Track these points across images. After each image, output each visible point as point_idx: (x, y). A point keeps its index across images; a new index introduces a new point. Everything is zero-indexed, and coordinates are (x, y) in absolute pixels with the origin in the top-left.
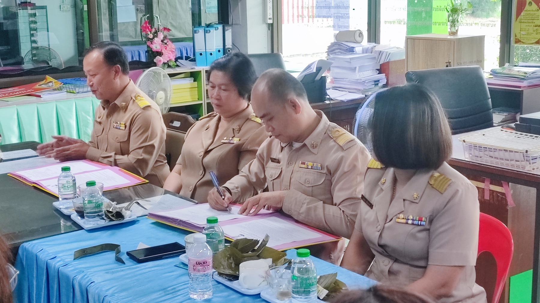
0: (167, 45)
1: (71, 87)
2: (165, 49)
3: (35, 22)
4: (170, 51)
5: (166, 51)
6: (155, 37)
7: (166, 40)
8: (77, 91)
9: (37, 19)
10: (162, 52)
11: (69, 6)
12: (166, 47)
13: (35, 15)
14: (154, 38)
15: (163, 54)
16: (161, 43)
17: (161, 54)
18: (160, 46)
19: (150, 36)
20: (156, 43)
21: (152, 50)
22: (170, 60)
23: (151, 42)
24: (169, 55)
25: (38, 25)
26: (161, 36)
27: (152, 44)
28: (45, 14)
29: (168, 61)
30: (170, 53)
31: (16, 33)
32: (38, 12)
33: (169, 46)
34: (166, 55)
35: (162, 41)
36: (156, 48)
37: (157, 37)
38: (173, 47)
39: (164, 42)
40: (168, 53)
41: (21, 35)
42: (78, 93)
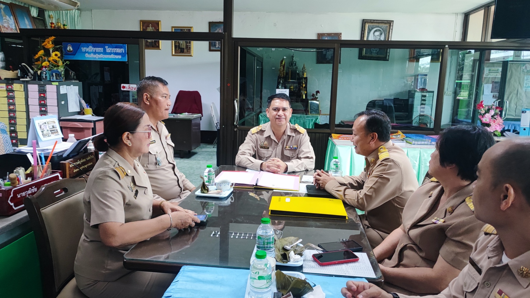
0: (496, 119)
1: (410, 140)
2: (493, 122)
3: (425, 100)
4: (498, 124)
5: (494, 124)
6: (487, 113)
7: (496, 116)
8: (413, 143)
9: (427, 98)
10: (490, 125)
11: (451, 93)
12: (494, 121)
13: (425, 96)
14: (485, 113)
15: (490, 126)
16: (491, 117)
17: (489, 126)
18: (489, 119)
19: (483, 112)
20: (486, 117)
21: (482, 122)
22: (496, 131)
23: (483, 116)
24: (496, 127)
25: (426, 102)
26: (492, 112)
27: (483, 117)
28: (432, 96)
29: (494, 131)
30: (497, 126)
31: (412, 106)
32: (427, 94)
33: (498, 120)
34: (493, 127)
35: (492, 116)
36: (486, 121)
37: (489, 113)
38: (501, 122)
39: (494, 117)
40: (496, 126)
41: (414, 107)
42: (413, 144)
